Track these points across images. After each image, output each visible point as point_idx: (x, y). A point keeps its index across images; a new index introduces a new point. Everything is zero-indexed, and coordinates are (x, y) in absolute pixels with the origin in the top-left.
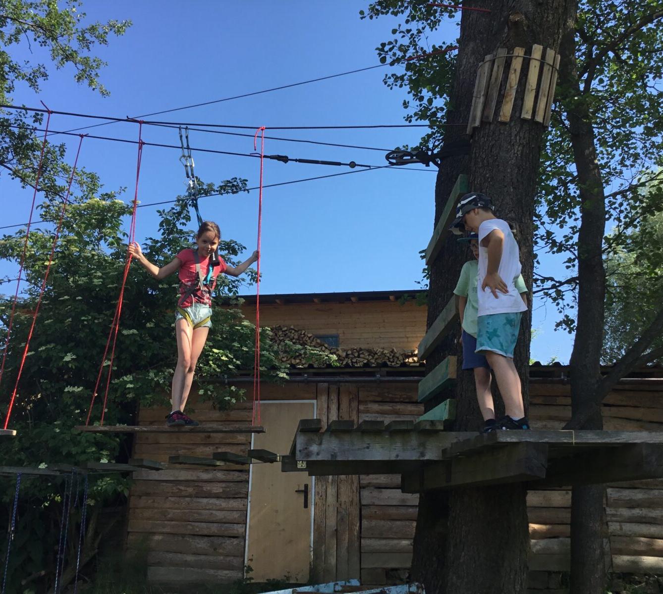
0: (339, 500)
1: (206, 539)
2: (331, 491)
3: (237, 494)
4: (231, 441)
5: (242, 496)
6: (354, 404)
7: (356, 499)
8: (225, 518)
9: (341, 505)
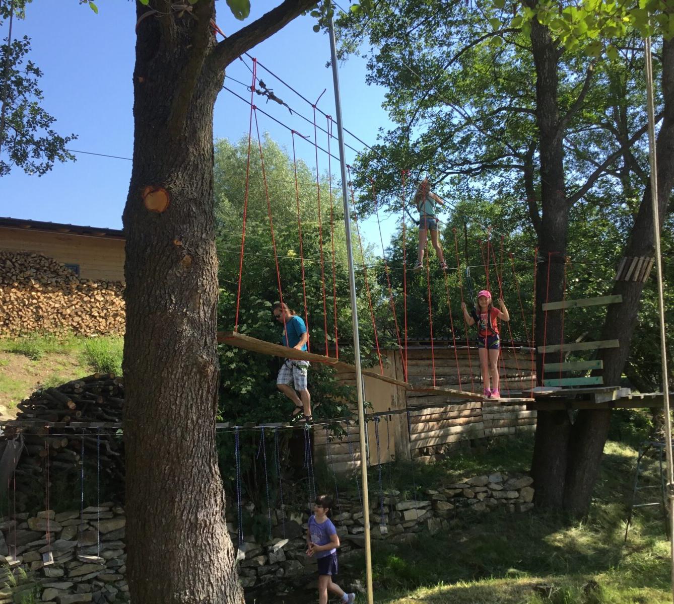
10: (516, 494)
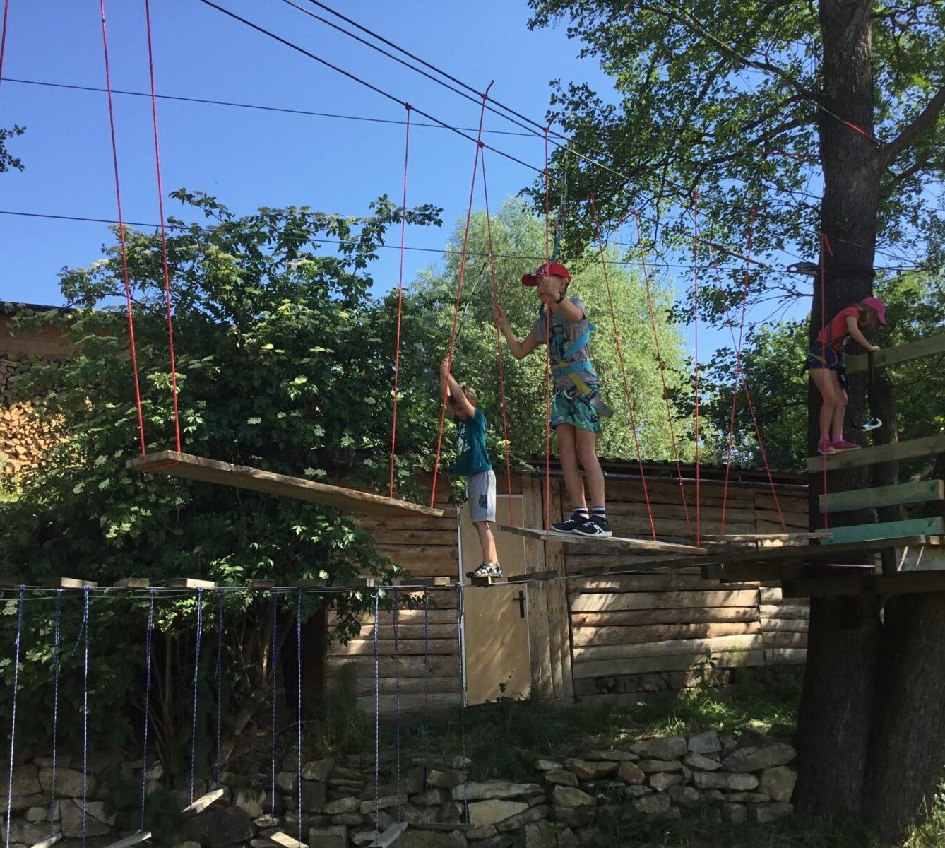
0: (550, 607)
1: (419, 659)
2: (542, 598)
3: (447, 605)
4: (437, 541)
5: (452, 606)
6: (558, 501)
7: (565, 606)
8: (438, 633)
9: (552, 613)
10: (752, 782)
